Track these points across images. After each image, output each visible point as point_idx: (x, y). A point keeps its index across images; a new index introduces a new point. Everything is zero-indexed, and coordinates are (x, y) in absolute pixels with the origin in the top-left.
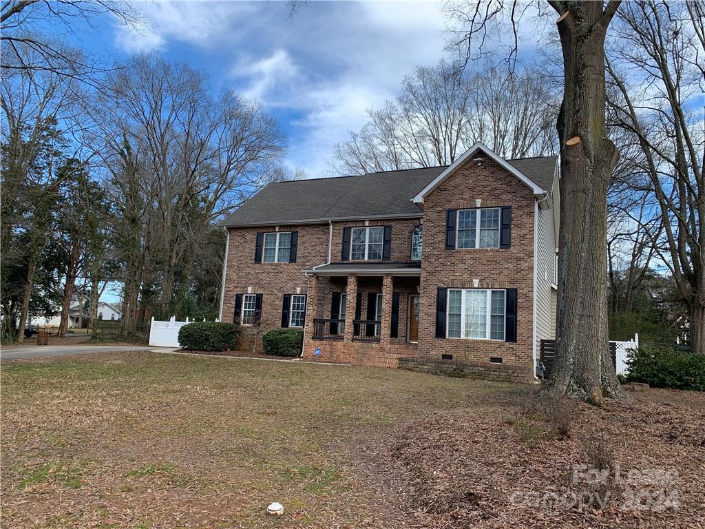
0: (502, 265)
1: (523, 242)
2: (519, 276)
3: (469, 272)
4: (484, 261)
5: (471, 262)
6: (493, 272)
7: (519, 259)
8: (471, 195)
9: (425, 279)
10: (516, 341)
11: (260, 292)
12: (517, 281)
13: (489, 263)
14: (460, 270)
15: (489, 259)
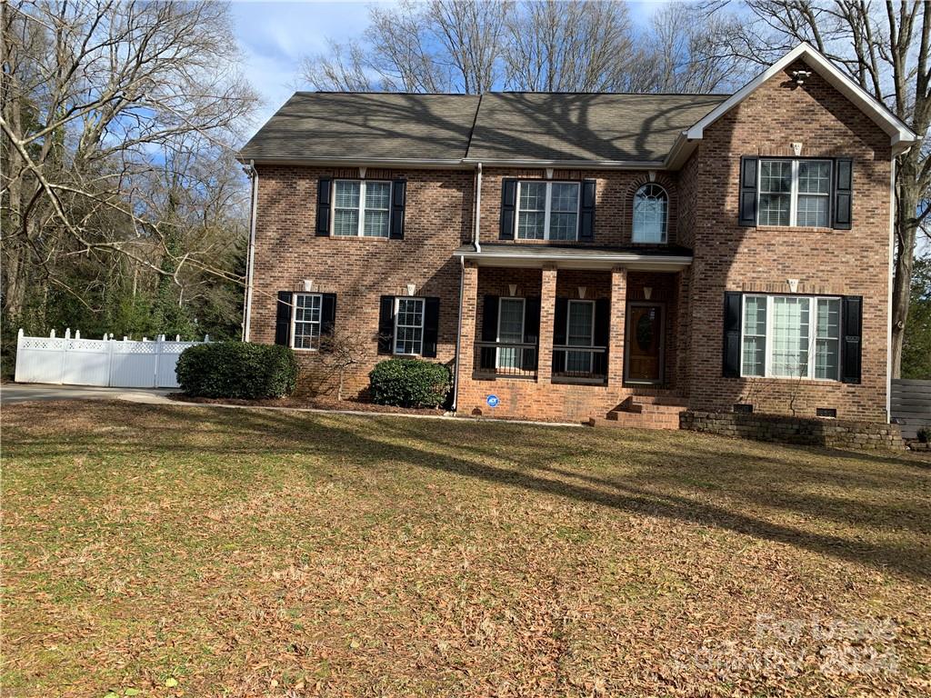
0: (837, 256)
1: (872, 220)
2: (865, 275)
3: (780, 267)
4: (806, 249)
5: (785, 249)
6: (822, 268)
7: (865, 249)
8: (783, 135)
9: (703, 276)
10: (859, 382)
11: (331, 289)
12: (860, 283)
13: (815, 252)
14: (764, 263)
15: (813, 246)
